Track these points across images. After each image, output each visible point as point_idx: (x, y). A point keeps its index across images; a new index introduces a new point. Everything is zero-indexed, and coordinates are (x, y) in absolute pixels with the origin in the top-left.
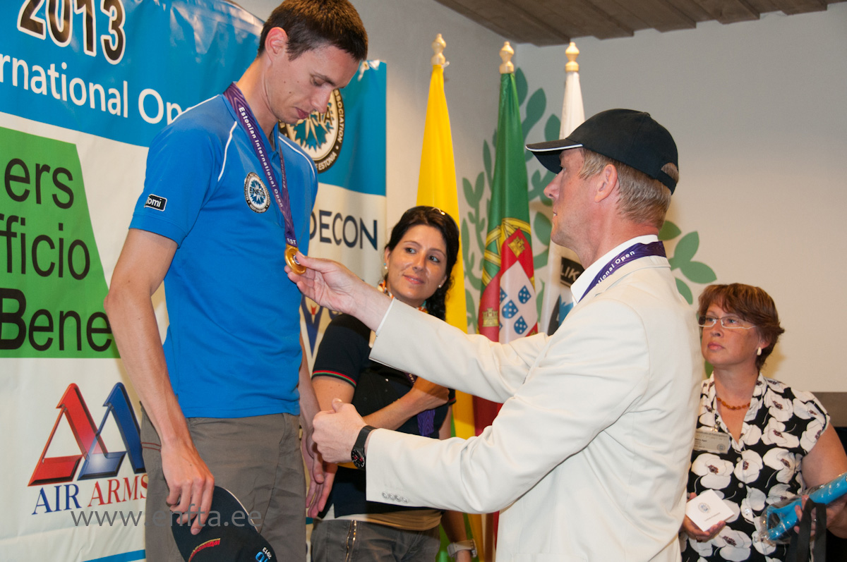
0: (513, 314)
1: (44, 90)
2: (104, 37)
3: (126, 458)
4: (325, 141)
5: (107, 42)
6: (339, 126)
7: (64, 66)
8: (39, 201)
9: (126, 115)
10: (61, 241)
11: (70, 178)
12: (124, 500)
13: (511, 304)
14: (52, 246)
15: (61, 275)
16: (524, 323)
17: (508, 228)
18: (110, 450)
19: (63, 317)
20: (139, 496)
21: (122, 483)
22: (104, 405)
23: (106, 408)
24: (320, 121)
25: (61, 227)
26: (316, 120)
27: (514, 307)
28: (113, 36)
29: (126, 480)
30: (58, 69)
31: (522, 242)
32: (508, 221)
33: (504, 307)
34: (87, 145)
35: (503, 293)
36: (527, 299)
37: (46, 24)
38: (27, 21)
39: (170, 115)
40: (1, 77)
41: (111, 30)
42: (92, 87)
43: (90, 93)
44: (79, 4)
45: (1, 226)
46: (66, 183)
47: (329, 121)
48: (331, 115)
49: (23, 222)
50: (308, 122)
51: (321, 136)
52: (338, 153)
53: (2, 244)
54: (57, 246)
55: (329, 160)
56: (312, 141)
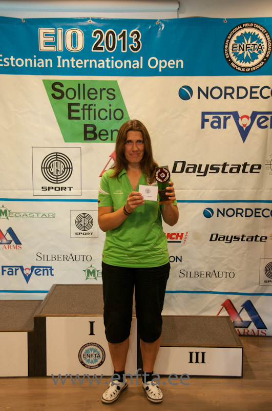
1: (103, 67)
2: (130, 45)
4: (257, 58)
5: (132, 47)
6: (268, 50)
7: (113, 58)
8: (101, 99)
9: (141, 67)
10: (110, 110)
11: (114, 90)
14: (106, 111)
15: (110, 119)
19: (112, 132)
24: (254, 51)
25: (110, 105)
28: (135, 44)
30: (110, 59)
34: (121, 80)
37: (105, 47)
38: (96, 48)
39: (161, 64)
40: (85, 66)
41: (134, 42)
42: (125, 62)
43: (124, 64)
44: (120, 37)
45: (86, 107)
46: (112, 93)
47: (260, 49)
48: (262, 47)
49: (95, 105)
50: (246, 52)
51: (254, 57)
52: (265, 62)
53: (86, 112)
54: (108, 111)
55: (259, 66)
56: (248, 60)
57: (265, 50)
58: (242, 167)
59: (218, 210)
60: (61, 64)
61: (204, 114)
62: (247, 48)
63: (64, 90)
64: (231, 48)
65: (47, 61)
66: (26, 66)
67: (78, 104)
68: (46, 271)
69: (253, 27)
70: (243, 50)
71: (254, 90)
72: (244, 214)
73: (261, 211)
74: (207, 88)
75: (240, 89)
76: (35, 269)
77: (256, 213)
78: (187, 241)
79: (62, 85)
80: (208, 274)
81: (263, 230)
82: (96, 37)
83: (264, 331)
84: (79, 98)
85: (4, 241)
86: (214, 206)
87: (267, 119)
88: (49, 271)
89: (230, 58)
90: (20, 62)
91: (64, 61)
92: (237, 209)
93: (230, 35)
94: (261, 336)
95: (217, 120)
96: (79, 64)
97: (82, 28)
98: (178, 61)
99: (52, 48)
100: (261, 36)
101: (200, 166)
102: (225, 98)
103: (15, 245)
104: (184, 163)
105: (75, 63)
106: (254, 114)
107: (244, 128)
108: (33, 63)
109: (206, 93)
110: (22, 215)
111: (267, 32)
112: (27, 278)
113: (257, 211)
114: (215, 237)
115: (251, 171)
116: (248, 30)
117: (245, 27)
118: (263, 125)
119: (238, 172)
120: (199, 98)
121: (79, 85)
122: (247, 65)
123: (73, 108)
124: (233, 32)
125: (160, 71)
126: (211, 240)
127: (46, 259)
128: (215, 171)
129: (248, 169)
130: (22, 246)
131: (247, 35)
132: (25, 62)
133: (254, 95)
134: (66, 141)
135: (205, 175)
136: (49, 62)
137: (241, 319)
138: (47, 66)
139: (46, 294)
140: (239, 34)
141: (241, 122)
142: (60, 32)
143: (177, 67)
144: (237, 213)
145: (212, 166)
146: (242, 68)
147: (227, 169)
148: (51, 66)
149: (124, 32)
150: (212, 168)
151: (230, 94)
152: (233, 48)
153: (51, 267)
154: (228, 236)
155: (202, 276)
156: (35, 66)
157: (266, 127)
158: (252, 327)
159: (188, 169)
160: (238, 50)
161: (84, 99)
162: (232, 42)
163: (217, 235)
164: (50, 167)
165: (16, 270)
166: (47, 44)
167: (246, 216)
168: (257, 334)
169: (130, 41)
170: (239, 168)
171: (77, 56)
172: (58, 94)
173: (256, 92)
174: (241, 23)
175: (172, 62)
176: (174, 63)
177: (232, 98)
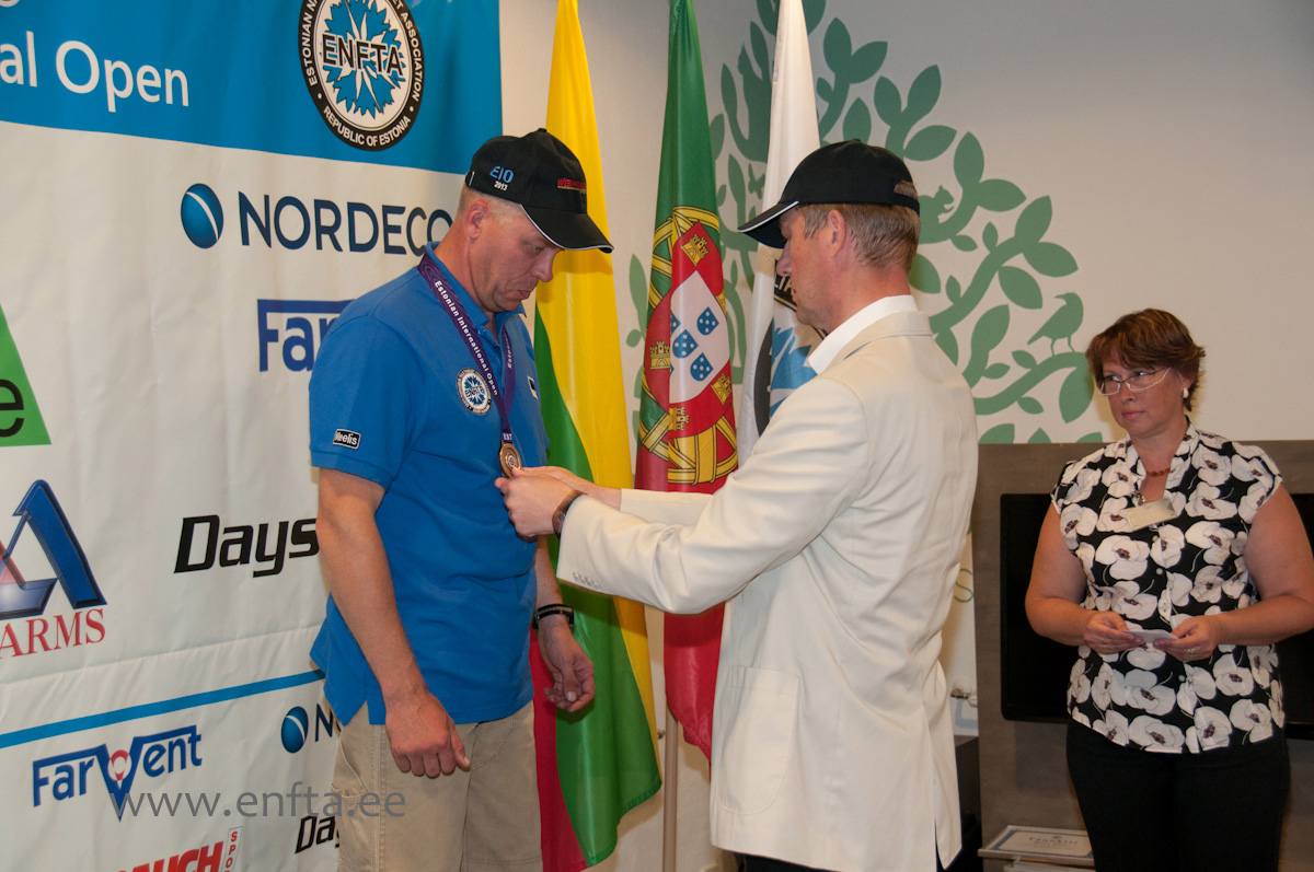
0: (689, 351)
3: (58, 585)
4: (391, 101)
6: (414, 76)
12: (57, 647)
13: (685, 337)
16: (706, 363)
17: (681, 223)
18: (27, 577)
20: (82, 639)
21: (53, 624)
22: (15, 514)
23: (19, 518)
24: (380, 70)
26: (375, 71)
27: (690, 340)
29: (60, 619)
31: (703, 242)
32: (682, 211)
33: (676, 341)
35: (675, 320)
36: (712, 328)
39: (110, 78)
47: (395, 68)
48: (400, 60)
50: (359, 71)
51: (383, 93)
52: (412, 116)
55: (398, 129)
56: (367, 102)
57: (407, 73)
59: (318, 713)
62: (360, 55)
64: (319, 48)
70: (351, 62)
71: (391, 219)
74: (267, 198)
75: (355, 214)
86: (310, 699)
89: (319, 87)
95: (299, 333)
98: (169, 75)
100: (392, 19)
101: (263, 530)
102: (319, 246)
104: (213, 521)
109: (262, 219)
111: (406, 8)
114: (308, 834)
122: (368, 121)
125: (112, 108)
126: (299, 847)
128: (306, 547)
131: (357, 8)
133: (392, 239)
135: (277, 569)
143: (169, 100)
146: (355, 130)
150: (298, 534)
151: (331, 232)
152: (326, 48)
159: (225, 547)
160: (337, 60)
162: (321, 28)
163: (314, 819)
173: (398, 229)
175: (148, 76)
176: (157, 83)
177: (338, 247)
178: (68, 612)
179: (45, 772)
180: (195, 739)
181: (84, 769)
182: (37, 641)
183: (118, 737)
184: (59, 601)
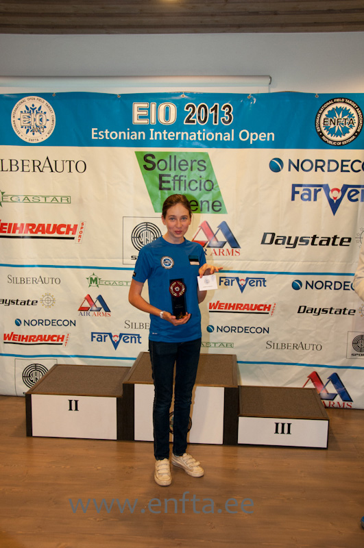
2: (222, 118)
4: (349, 132)
5: (223, 120)
6: (359, 125)
7: (204, 130)
8: (191, 170)
9: (233, 140)
10: (201, 181)
11: (205, 162)
12: (227, 255)
14: (196, 182)
15: (200, 190)
19: (202, 202)
20: (234, 254)
21: (225, 251)
23: (218, 228)
24: (346, 125)
25: (201, 177)
26: (343, 125)
28: (227, 117)
29: (228, 250)
30: (202, 131)
34: (212, 152)
37: (197, 120)
38: (188, 121)
39: (251, 137)
40: (177, 139)
41: (225, 115)
42: (217, 134)
43: (215, 136)
44: (212, 110)
45: (177, 178)
46: (203, 164)
47: (351, 124)
48: (354, 121)
49: (185, 177)
50: (337, 126)
51: (346, 131)
52: (356, 136)
53: (177, 183)
54: (199, 182)
55: (350, 140)
56: (339, 134)
57: (356, 125)
58: (332, 240)
59: (307, 283)
60: (154, 137)
61: (294, 186)
62: (338, 122)
63: (155, 161)
64: (322, 121)
65: (140, 133)
66: (120, 138)
67: (169, 176)
68: (133, 339)
69: (344, 102)
70: (334, 124)
71: (345, 163)
72: (332, 287)
73: (350, 284)
74: (298, 160)
75: (331, 163)
76: (123, 336)
77: (345, 286)
78: (275, 312)
79: (153, 156)
80: (295, 346)
81: (352, 303)
82: (188, 110)
83: (349, 403)
84: (170, 170)
85: (94, 308)
86: (303, 279)
87: (357, 192)
88: (137, 339)
89: (321, 132)
90: (114, 135)
91: (156, 133)
92: (326, 282)
93: (322, 110)
94: (347, 409)
95: (307, 192)
96: (171, 136)
97: (175, 102)
98: (269, 134)
99: (145, 122)
100: (352, 111)
101: (290, 238)
102: (316, 171)
103: (104, 312)
104: (273, 235)
105: (167, 135)
106: (345, 187)
107: (335, 201)
108: (126, 136)
109: (296, 165)
110: (112, 283)
111: (358, 107)
112: (116, 345)
113: (346, 284)
114: (303, 310)
115: (341, 244)
116: (339, 105)
117: (336, 102)
118: (354, 198)
119: (327, 244)
120: (289, 170)
121: (170, 156)
122: (339, 138)
123: (164, 179)
124: (325, 106)
125: (251, 143)
126: (299, 312)
127: (134, 327)
128: (304, 243)
129: (338, 241)
130: (111, 313)
131: (339, 110)
132: (119, 135)
133: (344, 168)
134: (156, 212)
135: (294, 247)
136: (142, 135)
137: (327, 391)
138: (139, 138)
139: (134, 361)
140: (330, 108)
141: (332, 195)
142: (153, 106)
144: (326, 286)
145: (302, 238)
146: (333, 141)
147: (317, 241)
148: (144, 138)
149: (216, 106)
150: (302, 240)
151: (321, 167)
152: (324, 122)
153: (139, 335)
154: (316, 309)
155: (289, 348)
156: (128, 138)
157: (357, 200)
158: (338, 399)
159: (277, 240)
160: (329, 124)
161: (175, 170)
162: (323, 117)
163: (305, 307)
164: (140, 236)
165: (105, 337)
166: (141, 117)
167: (335, 289)
168: (342, 407)
169: (222, 114)
170: (330, 241)
171: (169, 128)
172: (150, 166)
173: (347, 166)
174: (333, 98)
175: (263, 135)
176: (265, 136)
177: (323, 171)
178: (230, 249)
179: (222, 279)
180: (264, 281)
181: (232, 281)
182: (221, 254)
183: (243, 276)
184: (227, 246)
